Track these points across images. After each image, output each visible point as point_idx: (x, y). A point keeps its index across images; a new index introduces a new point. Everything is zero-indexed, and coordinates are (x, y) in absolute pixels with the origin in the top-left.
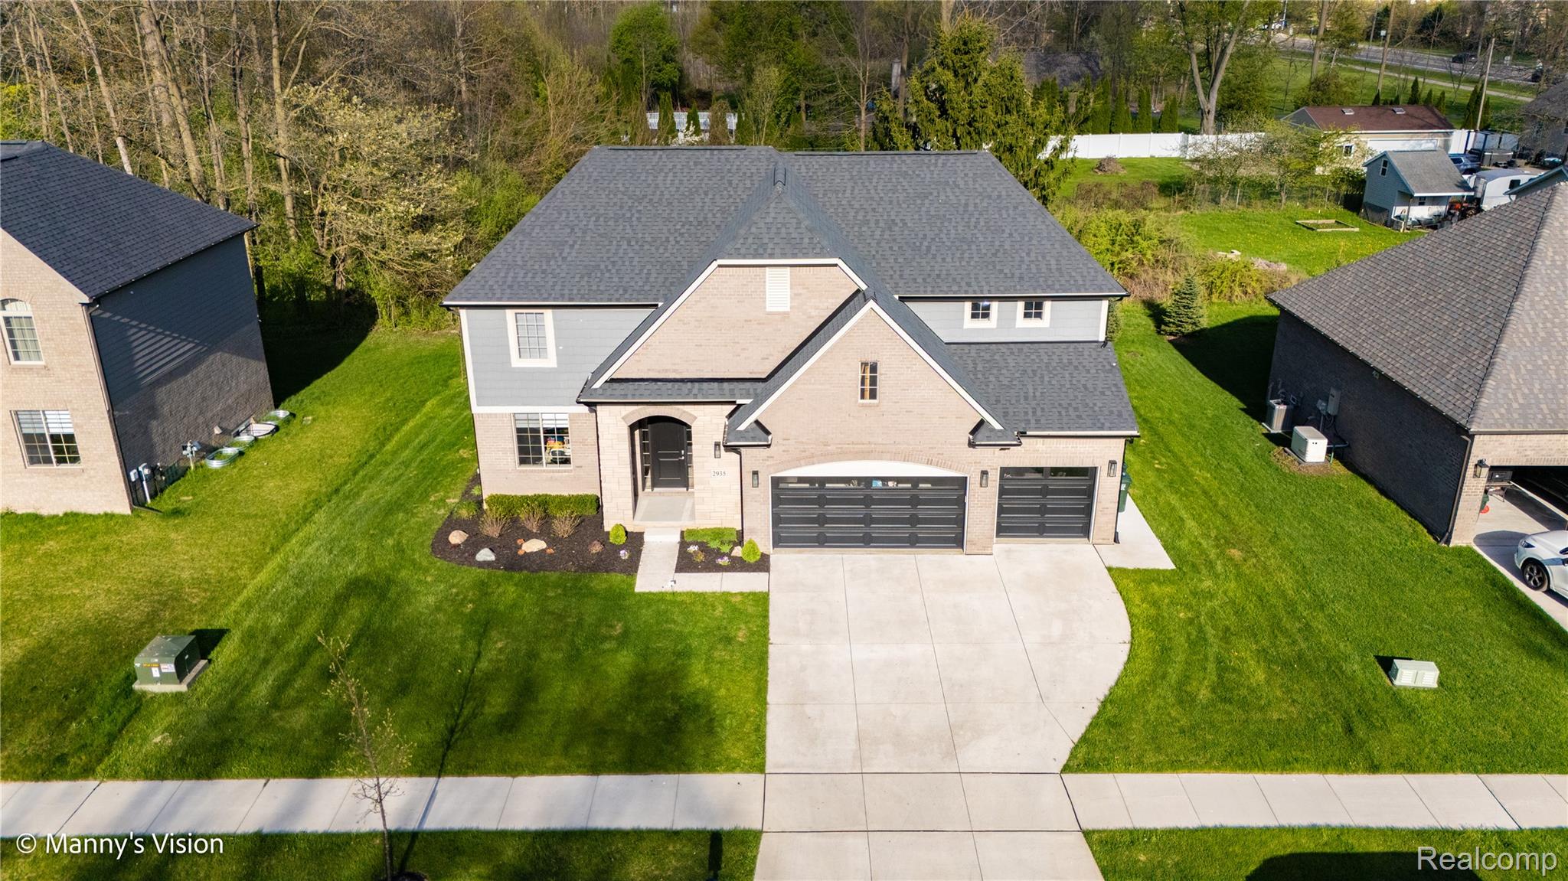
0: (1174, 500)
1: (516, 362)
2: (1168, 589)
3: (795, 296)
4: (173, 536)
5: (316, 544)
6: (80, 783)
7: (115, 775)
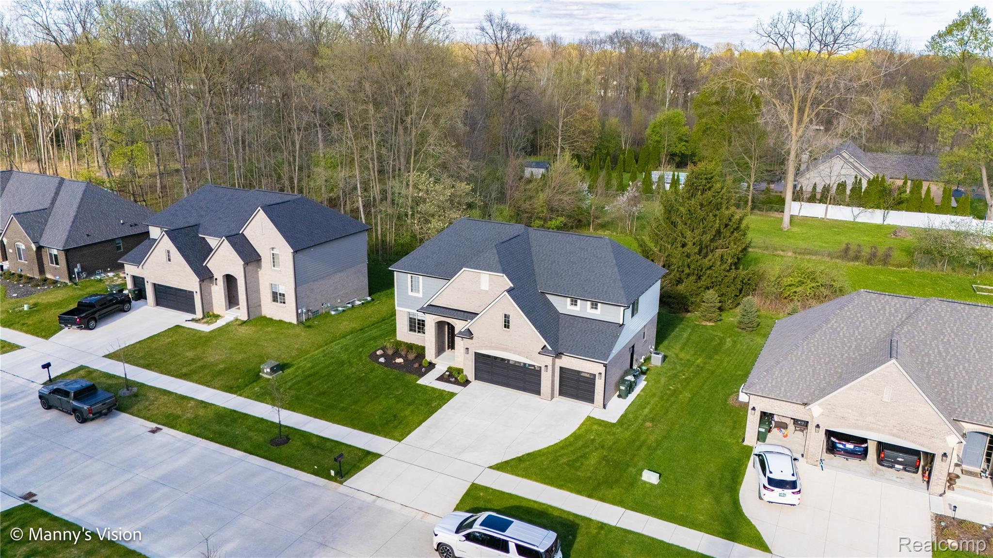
0: (654, 400)
1: (410, 293)
2: (601, 428)
3: (490, 285)
4: (303, 334)
5: (340, 346)
6: (232, 395)
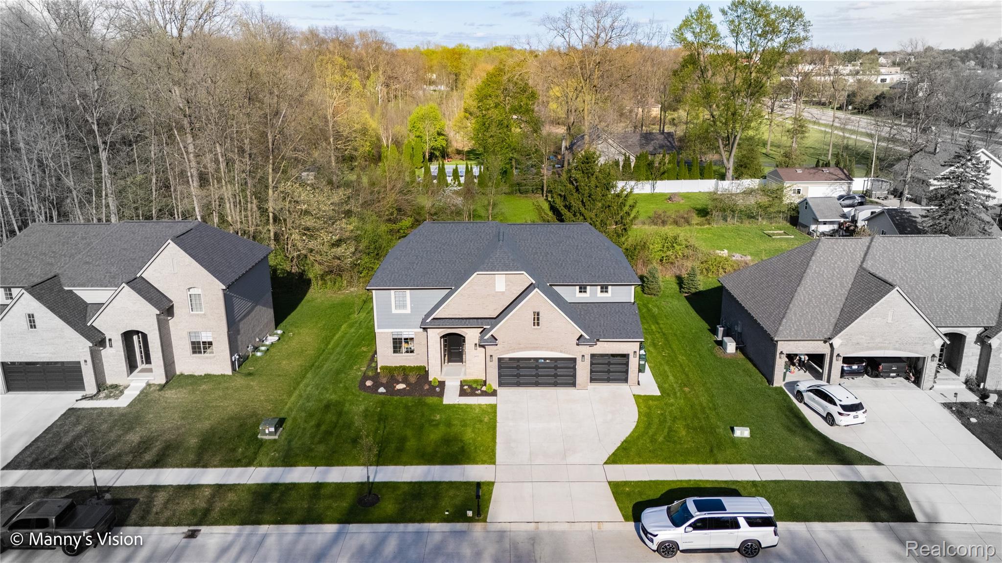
0: (667, 368)
1: (394, 311)
2: (656, 403)
3: (507, 285)
4: (252, 383)
5: (311, 386)
6: (248, 468)
7: (261, 465)
